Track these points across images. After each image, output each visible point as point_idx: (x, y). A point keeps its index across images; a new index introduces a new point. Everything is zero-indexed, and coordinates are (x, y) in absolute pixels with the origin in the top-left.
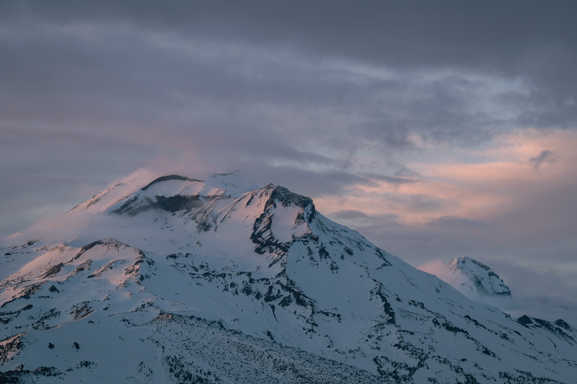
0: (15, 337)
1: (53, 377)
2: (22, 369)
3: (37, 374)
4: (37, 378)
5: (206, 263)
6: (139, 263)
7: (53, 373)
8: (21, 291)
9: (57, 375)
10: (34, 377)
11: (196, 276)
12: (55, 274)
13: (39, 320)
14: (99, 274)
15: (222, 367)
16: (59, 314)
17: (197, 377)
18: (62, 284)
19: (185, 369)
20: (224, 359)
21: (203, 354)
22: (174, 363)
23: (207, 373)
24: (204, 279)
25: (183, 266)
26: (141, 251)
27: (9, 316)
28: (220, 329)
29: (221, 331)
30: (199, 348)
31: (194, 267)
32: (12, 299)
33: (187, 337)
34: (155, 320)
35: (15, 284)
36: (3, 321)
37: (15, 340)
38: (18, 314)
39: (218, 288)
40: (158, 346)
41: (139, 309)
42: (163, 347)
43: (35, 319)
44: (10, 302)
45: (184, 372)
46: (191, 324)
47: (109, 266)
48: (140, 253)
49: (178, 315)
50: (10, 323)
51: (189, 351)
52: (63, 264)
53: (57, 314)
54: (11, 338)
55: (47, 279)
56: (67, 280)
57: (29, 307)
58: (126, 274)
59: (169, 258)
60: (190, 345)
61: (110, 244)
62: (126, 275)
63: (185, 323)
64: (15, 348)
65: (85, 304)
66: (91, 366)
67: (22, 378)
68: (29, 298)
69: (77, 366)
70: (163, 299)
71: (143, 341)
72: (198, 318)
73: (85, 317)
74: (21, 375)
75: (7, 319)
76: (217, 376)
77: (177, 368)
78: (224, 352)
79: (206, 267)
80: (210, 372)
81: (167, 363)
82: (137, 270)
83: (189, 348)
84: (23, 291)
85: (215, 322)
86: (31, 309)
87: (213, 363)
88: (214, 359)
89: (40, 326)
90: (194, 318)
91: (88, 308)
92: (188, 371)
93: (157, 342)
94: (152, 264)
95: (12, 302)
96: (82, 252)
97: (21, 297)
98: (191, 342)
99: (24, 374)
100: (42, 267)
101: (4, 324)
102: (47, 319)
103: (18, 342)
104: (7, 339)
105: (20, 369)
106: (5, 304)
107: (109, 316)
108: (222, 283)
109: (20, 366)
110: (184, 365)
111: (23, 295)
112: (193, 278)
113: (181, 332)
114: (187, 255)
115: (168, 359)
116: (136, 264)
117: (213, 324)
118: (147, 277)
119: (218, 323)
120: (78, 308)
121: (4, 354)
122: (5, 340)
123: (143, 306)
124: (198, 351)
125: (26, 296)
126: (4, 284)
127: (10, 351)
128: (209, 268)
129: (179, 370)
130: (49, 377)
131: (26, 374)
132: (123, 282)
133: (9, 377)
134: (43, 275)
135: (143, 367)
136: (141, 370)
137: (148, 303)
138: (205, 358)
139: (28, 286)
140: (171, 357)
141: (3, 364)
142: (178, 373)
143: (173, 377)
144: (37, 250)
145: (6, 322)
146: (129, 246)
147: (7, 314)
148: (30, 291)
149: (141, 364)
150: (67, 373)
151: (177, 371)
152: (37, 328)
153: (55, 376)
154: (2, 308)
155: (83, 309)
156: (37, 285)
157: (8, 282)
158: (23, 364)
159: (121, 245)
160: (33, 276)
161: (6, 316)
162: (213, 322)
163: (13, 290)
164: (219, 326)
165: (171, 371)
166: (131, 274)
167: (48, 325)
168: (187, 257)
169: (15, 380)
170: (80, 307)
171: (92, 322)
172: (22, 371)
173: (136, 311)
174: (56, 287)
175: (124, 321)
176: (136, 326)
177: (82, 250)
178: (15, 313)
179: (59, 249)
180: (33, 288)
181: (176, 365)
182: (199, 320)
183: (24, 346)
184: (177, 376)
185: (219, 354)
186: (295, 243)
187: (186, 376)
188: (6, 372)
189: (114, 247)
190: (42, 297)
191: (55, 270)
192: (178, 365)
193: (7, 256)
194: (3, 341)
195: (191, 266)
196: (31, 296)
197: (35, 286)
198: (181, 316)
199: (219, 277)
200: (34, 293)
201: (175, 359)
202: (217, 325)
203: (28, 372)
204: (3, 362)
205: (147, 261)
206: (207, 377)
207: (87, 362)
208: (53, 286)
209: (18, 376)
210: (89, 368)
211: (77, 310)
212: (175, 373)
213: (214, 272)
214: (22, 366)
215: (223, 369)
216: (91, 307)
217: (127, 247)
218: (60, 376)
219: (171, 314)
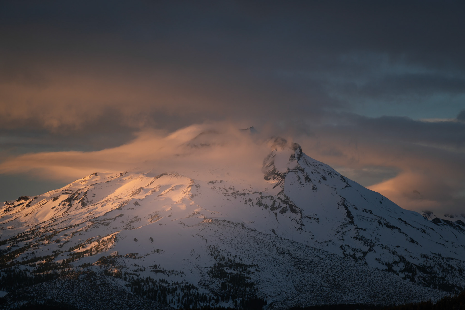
0: (113, 235)
1: (137, 259)
2: (117, 255)
3: (127, 257)
4: (127, 260)
5: (233, 187)
6: (191, 187)
7: (137, 257)
8: (116, 205)
9: (140, 258)
10: (125, 260)
11: (226, 195)
12: (137, 194)
13: (128, 223)
14: (166, 194)
15: (244, 252)
16: (140, 220)
17: (228, 259)
18: (142, 200)
19: (220, 254)
20: (245, 247)
21: (232, 244)
22: (214, 250)
23: (234, 256)
24: (232, 196)
25: (218, 188)
26: (192, 179)
27: (109, 221)
28: (242, 228)
29: (243, 230)
30: (229, 241)
31: (225, 189)
32: (111, 210)
33: (221, 233)
34: (201, 223)
35: (112, 201)
36: (105, 224)
37: (113, 236)
38: (114, 220)
39: (241, 202)
40: (203, 239)
41: (191, 216)
42: (206, 240)
43: (125, 223)
44: (109, 212)
45: (220, 256)
46: (224, 225)
47: (172, 189)
48: (191, 181)
49: (216, 219)
50: (109, 225)
51: (223, 242)
52: (142, 188)
53: (139, 220)
54: (110, 235)
55: (132, 197)
56: (145, 198)
57: (122, 215)
58: (183, 193)
59: (209, 183)
60: (224, 238)
61: (172, 175)
62: (182, 195)
63: (220, 225)
64: (113, 241)
65: (156, 213)
66: (161, 252)
67: (117, 260)
68: (121, 209)
69: (152, 252)
70: (206, 209)
71: (194, 236)
72: (228, 222)
73: (157, 221)
74: (116, 258)
75: (107, 223)
76: (240, 258)
77: (215, 253)
78: (245, 243)
79: (233, 189)
80: (236, 255)
81: (209, 250)
82: (189, 191)
83: (223, 240)
84: (117, 205)
85: (239, 224)
86: (123, 216)
87: (238, 250)
88: (239, 248)
89: (128, 227)
90: (226, 221)
91: (158, 216)
92: (222, 255)
93: (202, 237)
94: (198, 188)
95: (110, 212)
96: (154, 180)
97: (116, 209)
98: (224, 237)
99: (119, 258)
100: (129, 190)
101: (106, 226)
102: (133, 223)
103: (115, 237)
104: (108, 235)
105: (116, 255)
106: (106, 214)
107: (172, 221)
108: (243, 199)
109: (116, 253)
110: (219, 251)
111: (118, 208)
112: (225, 196)
113: (218, 231)
114: (221, 181)
115: (210, 247)
116: (188, 187)
117: (238, 225)
118: (196, 196)
119: (241, 224)
120: (152, 215)
121: (106, 245)
122: (106, 236)
123: (193, 214)
124: (229, 242)
125: (120, 209)
126: (106, 201)
127: (110, 243)
128: (235, 189)
129: (217, 254)
130: (135, 259)
131: (120, 257)
132: (181, 199)
133: (109, 260)
134: (130, 195)
135: (194, 252)
136: (192, 254)
137: (197, 212)
138: (233, 247)
139: (120, 202)
140: (212, 246)
141: (105, 251)
142: (216, 256)
143: (213, 259)
144: (126, 179)
145: (107, 225)
146: (184, 176)
147: (108, 220)
148: (122, 205)
149: (193, 251)
150: (146, 257)
151: (215, 255)
152: (127, 228)
153: (138, 259)
154: (104, 216)
155: (155, 216)
156: (126, 201)
157: (108, 199)
158: (118, 251)
159: (179, 175)
160: (124, 196)
161: (107, 221)
162: (238, 224)
163: (111, 204)
164: (242, 226)
165: (212, 255)
166: (185, 194)
167: (133, 227)
168: (221, 182)
169: (113, 262)
170: (153, 215)
171: (161, 224)
172: (117, 256)
173: (189, 217)
174: (138, 203)
175: (181, 223)
176: (189, 226)
177: (154, 179)
178: (113, 219)
179: (140, 178)
180: (124, 203)
181: (214, 251)
182: (229, 223)
183: (119, 240)
184: (215, 258)
185: (242, 244)
186: (289, 173)
187: (221, 258)
188: (108, 257)
189: (175, 176)
190: (130, 209)
191: (137, 192)
192: (216, 251)
193: (107, 183)
194: (105, 237)
195: (223, 189)
196: (123, 208)
197: (125, 202)
198: (217, 220)
199: (241, 195)
200: (125, 206)
201: (214, 248)
202: (240, 225)
203: (121, 256)
204: (106, 250)
205: (196, 185)
206: (235, 258)
207: (158, 250)
208: (136, 202)
209: (115, 259)
210: (160, 253)
211: (151, 217)
212: (214, 256)
213: (238, 192)
214: (118, 252)
215: (244, 254)
216: (160, 215)
217: (183, 177)
218: (141, 259)
219: (211, 219)
